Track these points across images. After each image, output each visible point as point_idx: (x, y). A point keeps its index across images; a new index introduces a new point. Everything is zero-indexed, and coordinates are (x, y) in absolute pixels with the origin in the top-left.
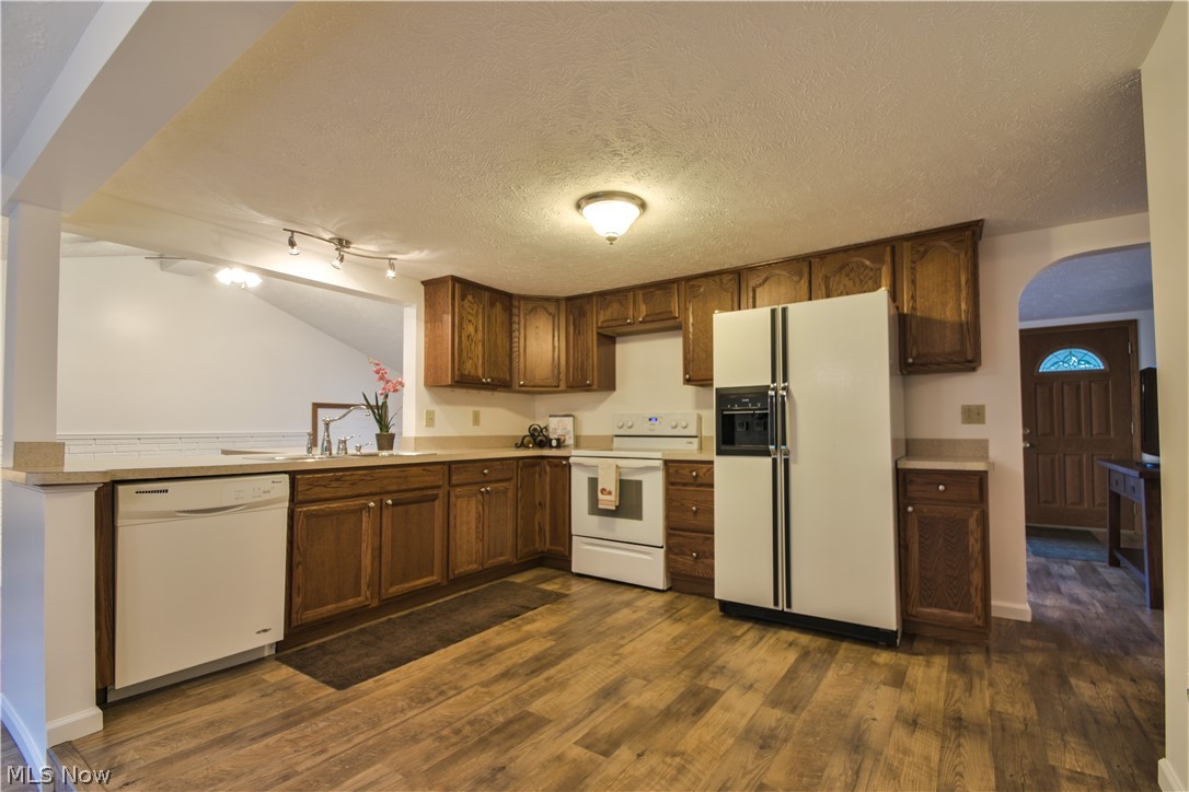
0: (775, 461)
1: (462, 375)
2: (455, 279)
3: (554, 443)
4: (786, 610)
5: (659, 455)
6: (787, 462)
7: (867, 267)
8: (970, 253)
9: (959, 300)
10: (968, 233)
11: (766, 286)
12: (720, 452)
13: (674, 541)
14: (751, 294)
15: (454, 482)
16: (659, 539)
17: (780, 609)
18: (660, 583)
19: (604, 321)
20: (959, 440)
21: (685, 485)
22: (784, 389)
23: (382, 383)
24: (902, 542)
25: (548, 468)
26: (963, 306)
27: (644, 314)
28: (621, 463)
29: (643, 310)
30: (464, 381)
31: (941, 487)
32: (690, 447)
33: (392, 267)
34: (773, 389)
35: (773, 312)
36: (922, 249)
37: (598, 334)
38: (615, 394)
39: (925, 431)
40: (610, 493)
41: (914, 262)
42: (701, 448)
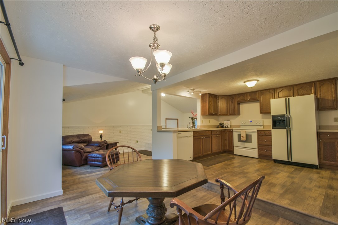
0: (287, 130)
1: (210, 113)
2: (208, 94)
3: (226, 127)
4: (290, 161)
5: (256, 129)
6: (290, 130)
7: (308, 87)
8: (335, 84)
9: (332, 94)
10: (334, 80)
11: (282, 92)
12: (273, 128)
13: (260, 148)
14: (278, 94)
15: (212, 134)
16: (256, 147)
17: (289, 161)
18: (257, 157)
19: (239, 100)
20: (333, 126)
21: (263, 135)
22: (289, 115)
23: (193, 115)
24: (319, 147)
25: (227, 132)
26: (333, 96)
27: (249, 98)
28: (246, 131)
29: (249, 97)
30: (210, 114)
31: (328, 136)
32: (261, 127)
33: (200, 93)
34: (286, 115)
35: (286, 99)
36: (322, 83)
37: (237, 103)
38: (240, 116)
39: (324, 123)
40: (244, 137)
41: (320, 86)
42: (264, 128)
